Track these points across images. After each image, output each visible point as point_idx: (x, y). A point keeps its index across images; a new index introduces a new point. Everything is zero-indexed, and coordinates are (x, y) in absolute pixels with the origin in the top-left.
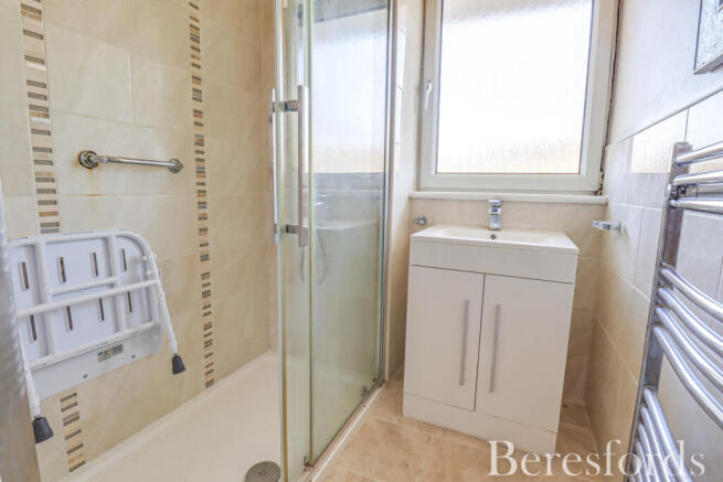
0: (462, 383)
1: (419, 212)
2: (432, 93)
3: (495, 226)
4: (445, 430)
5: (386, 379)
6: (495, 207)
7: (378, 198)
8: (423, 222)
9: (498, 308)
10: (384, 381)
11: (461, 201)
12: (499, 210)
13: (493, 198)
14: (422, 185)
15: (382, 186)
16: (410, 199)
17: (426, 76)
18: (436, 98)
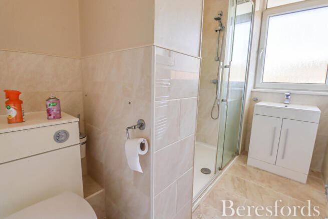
0: (271, 155)
1: (255, 96)
2: (262, 53)
3: (287, 103)
4: (263, 170)
5: (240, 153)
6: (287, 96)
7: (242, 91)
8: (256, 100)
9: (287, 130)
10: (239, 154)
11: (273, 93)
12: (289, 97)
13: (286, 92)
14: (256, 86)
15: (244, 86)
16: (252, 91)
17: (260, 48)
18: (264, 55)
